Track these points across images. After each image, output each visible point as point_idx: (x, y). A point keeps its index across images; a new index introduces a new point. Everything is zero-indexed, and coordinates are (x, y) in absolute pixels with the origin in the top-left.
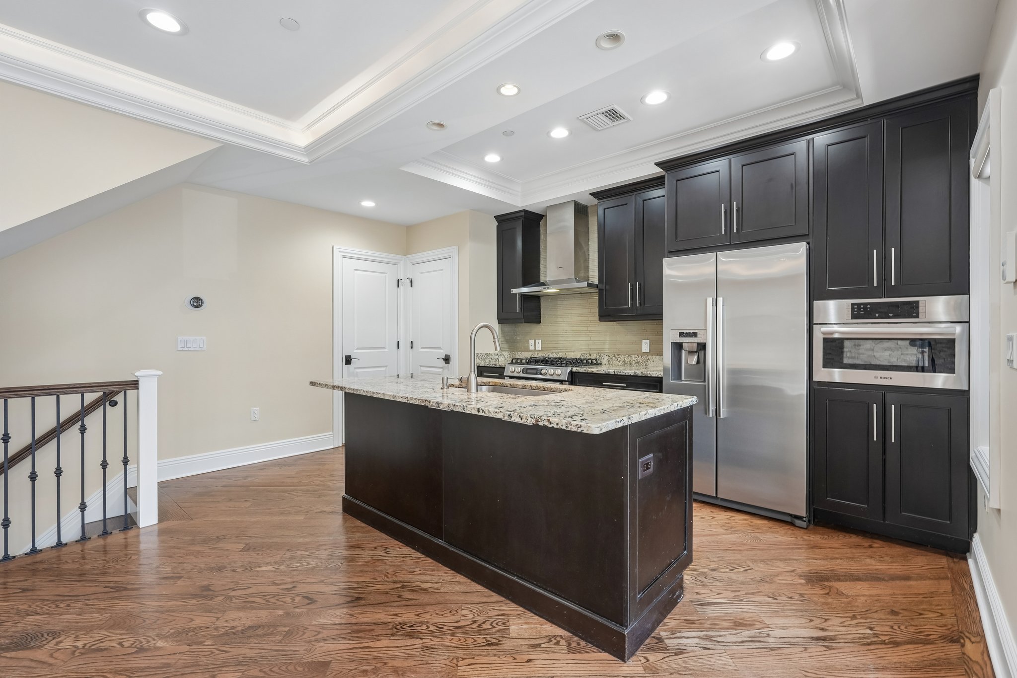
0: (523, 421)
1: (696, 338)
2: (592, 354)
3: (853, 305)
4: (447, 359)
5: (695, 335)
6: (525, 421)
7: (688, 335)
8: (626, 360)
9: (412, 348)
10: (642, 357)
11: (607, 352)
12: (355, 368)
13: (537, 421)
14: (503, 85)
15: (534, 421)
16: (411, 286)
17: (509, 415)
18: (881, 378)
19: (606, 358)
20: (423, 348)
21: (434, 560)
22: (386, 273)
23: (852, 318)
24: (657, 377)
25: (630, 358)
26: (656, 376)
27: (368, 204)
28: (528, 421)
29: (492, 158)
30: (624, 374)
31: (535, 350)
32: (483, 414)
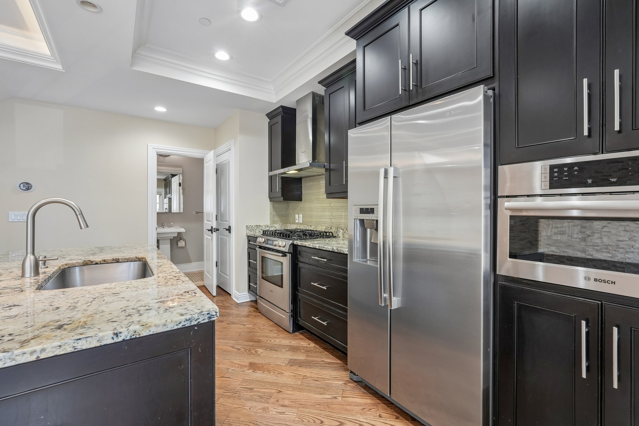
2: (332, 228)
3: (552, 167)
4: (229, 230)
5: (372, 211)
7: (368, 211)
11: (342, 226)
16: (216, 173)
18: (596, 280)
19: (341, 231)
23: (551, 187)
27: (160, 109)
29: (222, 55)
30: (325, 249)
31: (298, 223)
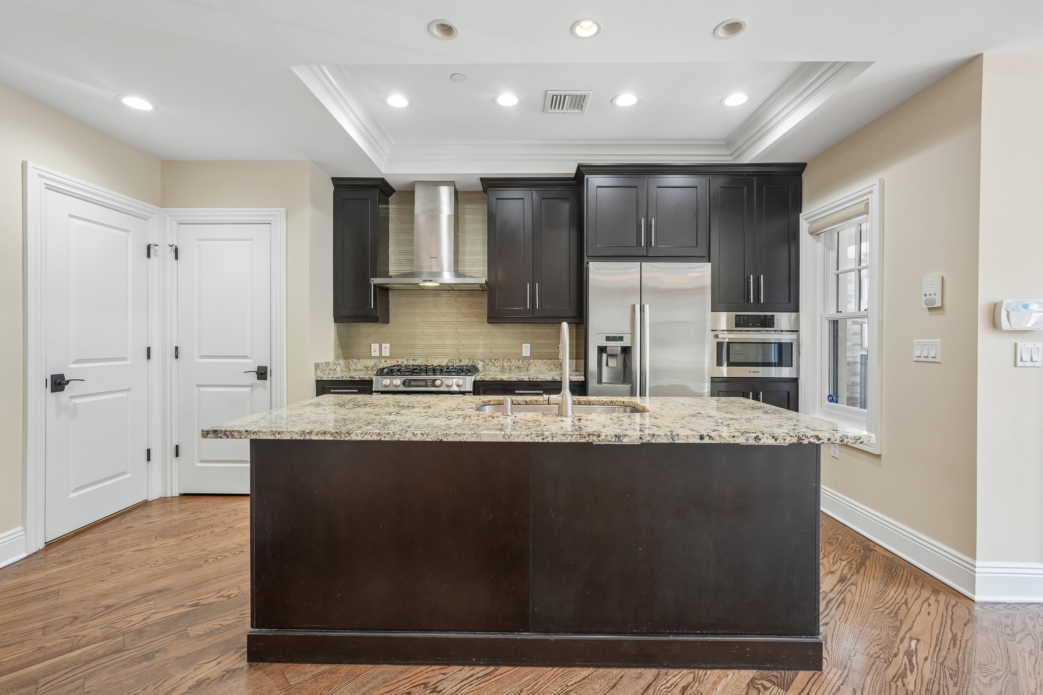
0: (778, 441)
1: (622, 342)
2: (463, 360)
3: (736, 316)
4: (262, 374)
5: (621, 339)
6: (782, 441)
7: (614, 339)
8: (505, 365)
9: (177, 357)
10: (522, 361)
11: (480, 357)
12: (71, 397)
13: (800, 440)
14: (576, 23)
15: (795, 440)
16: (176, 258)
17: (755, 438)
18: (753, 372)
20: (203, 357)
21: (515, 665)
22: (128, 231)
23: (736, 327)
24: (578, 381)
25: (509, 363)
26: (576, 380)
28: (786, 441)
29: (398, 101)
30: (540, 380)
31: (381, 357)
32: (710, 441)
